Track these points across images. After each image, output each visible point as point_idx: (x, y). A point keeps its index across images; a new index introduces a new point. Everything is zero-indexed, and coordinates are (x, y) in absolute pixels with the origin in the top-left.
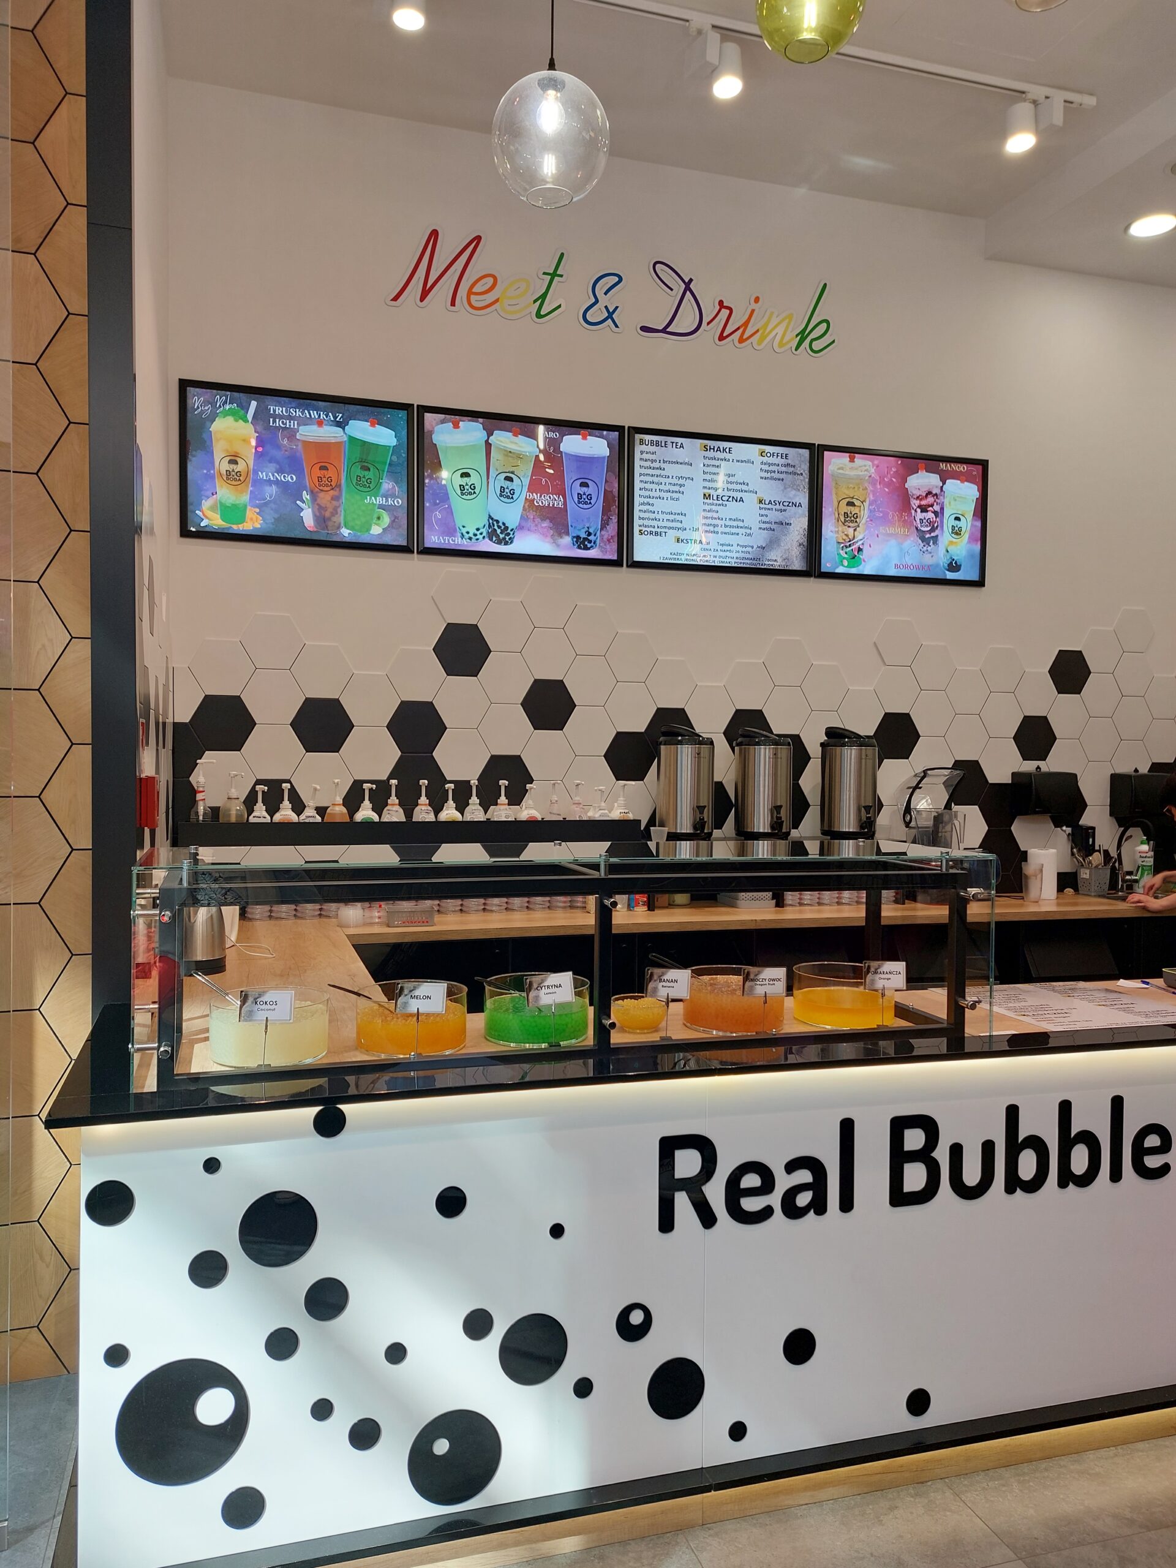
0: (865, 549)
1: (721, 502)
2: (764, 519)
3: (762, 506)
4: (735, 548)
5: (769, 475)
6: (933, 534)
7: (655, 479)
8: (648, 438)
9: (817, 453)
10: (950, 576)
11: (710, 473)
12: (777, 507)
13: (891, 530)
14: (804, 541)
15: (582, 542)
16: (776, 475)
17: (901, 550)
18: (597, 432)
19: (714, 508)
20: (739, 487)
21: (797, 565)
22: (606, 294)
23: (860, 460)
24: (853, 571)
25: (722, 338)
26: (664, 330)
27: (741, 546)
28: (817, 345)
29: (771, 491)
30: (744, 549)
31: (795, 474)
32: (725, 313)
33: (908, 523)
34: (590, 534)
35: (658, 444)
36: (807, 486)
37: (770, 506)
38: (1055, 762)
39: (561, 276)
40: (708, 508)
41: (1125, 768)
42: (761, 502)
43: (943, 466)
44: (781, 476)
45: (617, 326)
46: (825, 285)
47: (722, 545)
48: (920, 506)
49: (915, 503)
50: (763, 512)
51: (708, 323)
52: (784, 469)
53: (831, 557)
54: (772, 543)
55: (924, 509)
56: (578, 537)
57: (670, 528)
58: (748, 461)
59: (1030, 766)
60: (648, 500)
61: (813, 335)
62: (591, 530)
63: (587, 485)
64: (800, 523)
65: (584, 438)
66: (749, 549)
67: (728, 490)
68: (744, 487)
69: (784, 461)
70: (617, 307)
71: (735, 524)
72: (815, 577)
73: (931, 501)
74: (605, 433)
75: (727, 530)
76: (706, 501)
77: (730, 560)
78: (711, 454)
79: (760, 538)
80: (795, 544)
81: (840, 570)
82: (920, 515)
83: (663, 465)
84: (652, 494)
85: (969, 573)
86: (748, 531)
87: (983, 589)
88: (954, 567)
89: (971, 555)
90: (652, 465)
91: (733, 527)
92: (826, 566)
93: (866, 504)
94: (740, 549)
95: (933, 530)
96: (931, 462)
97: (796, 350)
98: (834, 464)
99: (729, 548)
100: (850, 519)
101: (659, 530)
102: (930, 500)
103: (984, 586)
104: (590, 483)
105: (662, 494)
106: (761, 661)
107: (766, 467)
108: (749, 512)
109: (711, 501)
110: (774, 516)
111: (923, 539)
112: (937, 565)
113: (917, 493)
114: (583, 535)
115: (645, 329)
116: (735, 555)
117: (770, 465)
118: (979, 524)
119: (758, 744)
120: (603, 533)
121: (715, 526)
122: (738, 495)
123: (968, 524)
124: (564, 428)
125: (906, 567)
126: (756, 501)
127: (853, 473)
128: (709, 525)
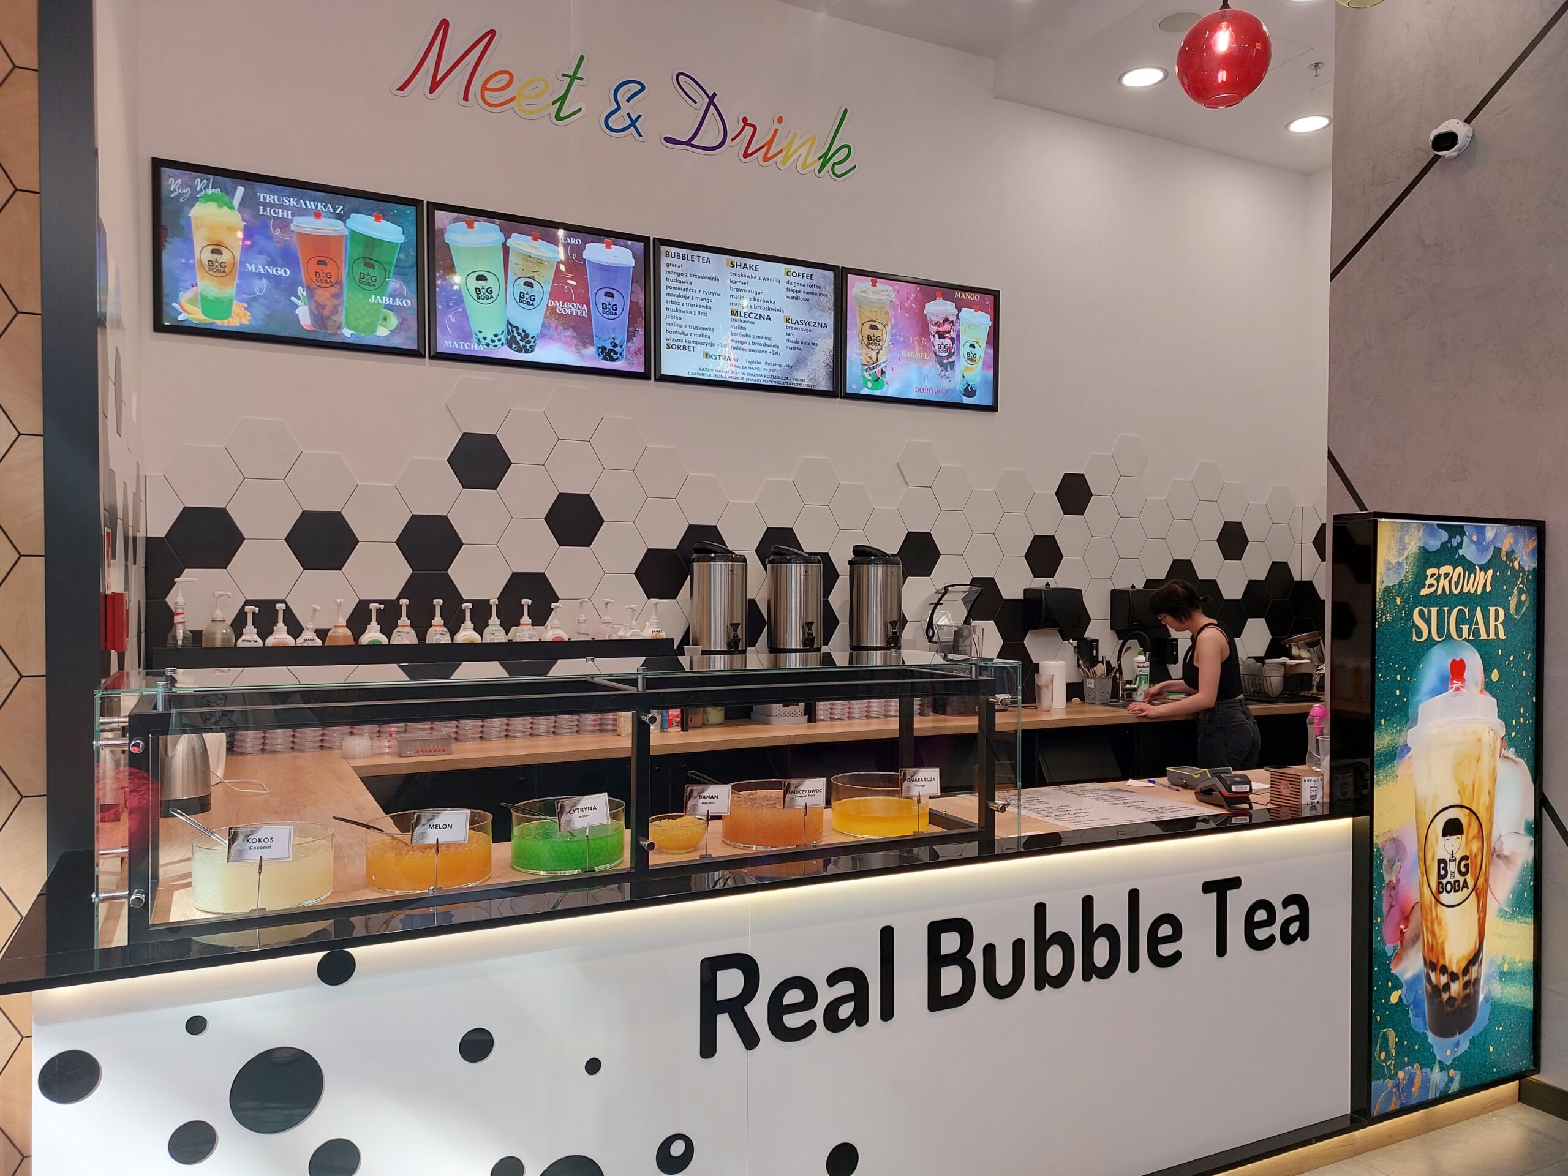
0: (888, 371)
1: (748, 319)
2: (792, 338)
3: (788, 325)
4: (763, 366)
5: (795, 295)
6: (950, 360)
7: (683, 293)
8: (674, 250)
9: (841, 275)
10: (967, 400)
11: (737, 290)
12: (804, 326)
13: (912, 355)
14: (830, 361)
15: (607, 354)
16: (802, 295)
17: (921, 374)
18: (621, 241)
19: (742, 324)
20: (766, 305)
21: (824, 385)
22: (628, 101)
23: (881, 285)
24: (877, 393)
25: (746, 155)
26: (688, 143)
27: (769, 364)
28: (839, 170)
29: (797, 310)
30: (772, 368)
31: (820, 295)
32: (749, 130)
33: (926, 348)
34: (615, 345)
35: (684, 257)
36: (832, 308)
37: (796, 326)
38: (1061, 580)
39: (582, 79)
40: (736, 324)
41: (1124, 585)
42: (787, 321)
43: (958, 294)
44: (807, 296)
45: (640, 135)
46: (846, 110)
47: (750, 362)
48: (937, 333)
49: (933, 329)
50: (790, 331)
51: (733, 139)
52: (809, 289)
53: (856, 379)
54: (799, 363)
55: (942, 335)
56: (604, 348)
57: (697, 343)
58: (775, 280)
59: (1039, 583)
60: (675, 313)
61: (835, 159)
62: (617, 342)
63: (613, 296)
64: (826, 344)
65: (608, 246)
66: (778, 368)
67: (756, 307)
68: (771, 306)
69: (809, 282)
70: (640, 116)
71: (763, 341)
72: (841, 398)
73: (947, 329)
74: (630, 242)
75: (755, 347)
76: (733, 317)
77: (758, 378)
78: (738, 270)
79: (787, 357)
80: (822, 365)
81: (865, 391)
82: (938, 341)
83: (690, 279)
84: (679, 307)
85: (982, 398)
86: (776, 350)
87: (997, 413)
88: (969, 392)
89: (986, 382)
90: (678, 278)
91: (761, 345)
92: (852, 387)
93: (888, 328)
94: (768, 367)
95: (950, 356)
96: (948, 290)
97: (819, 172)
98: (857, 287)
99: (757, 366)
100: (873, 342)
101: (687, 345)
102: (947, 326)
103: (997, 411)
104: (615, 293)
105: (689, 308)
106: (791, 480)
107: (792, 287)
108: (776, 330)
109: (739, 318)
110: (800, 335)
111: (941, 365)
112: (954, 390)
113: (935, 319)
114: (609, 346)
115: (668, 140)
116: (763, 373)
117: (796, 284)
118: (991, 351)
119: (789, 561)
120: (629, 344)
121: (742, 343)
122: (765, 313)
123: (982, 351)
124: (587, 236)
125: (926, 390)
126: (783, 320)
127: (875, 297)
128: (737, 342)
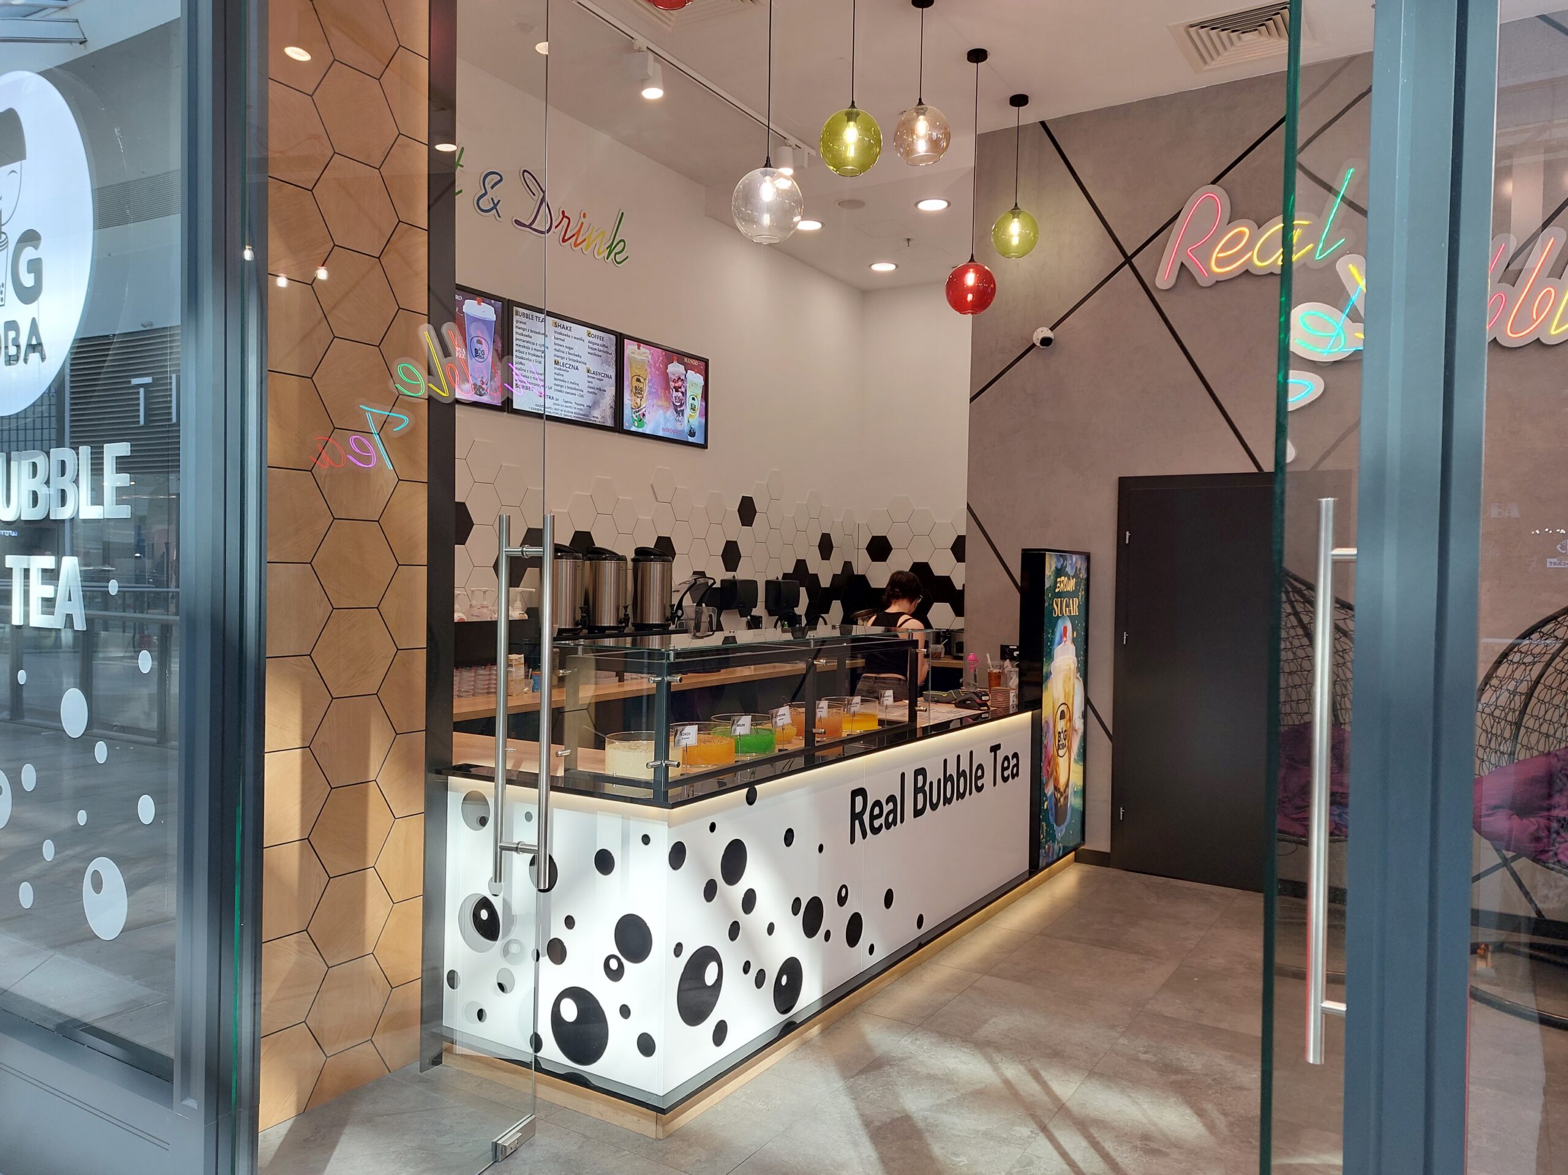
0: (647, 414)
1: (565, 368)
2: (591, 385)
3: (589, 375)
4: (574, 405)
5: (593, 352)
7: (526, 344)
8: (521, 310)
9: (620, 339)
10: (691, 439)
11: (559, 345)
12: (598, 377)
14: (613, 404)
15: (478, 390)
16: (597, 352)
18: (488, 300)
19: (561, 372)
20: (575, 358)
21: (609, 423)
22: (492, 188)
23: (644, 349)
25: (564, 241)
26: (529, 226)
27: (578, 404)
28: (619, 258)
29: (594, 364)
30: (579, 407)
31: (608, 353)
32: (565, 221)
34: (483, 383)
35: (527, 316)
36: (614, 363)
37: (593, 376)
38: (743, 573)
39: (462, 166)
40: (558, 372)
41: (772, 578)
42: (588, 372)
44: (600, 353)
45: (499, 217)
46: (623, 213)
47: (566, 402)
49: (672, 384)
50: (590, 380)
51: (556, 227)
52: (601, 348)
54: (595, 404)
56: (475, 385)
57: (535, 385)
58: (581, 339)
59: (729, 575)
60: (522, 360)
61: (616, 250)
62: (484, 380)
63: (481, 343)
64: (611, 391)
65: (479, 304)
66: (582, 407)
67: (570, 359)
68: (579, 359)
69: (600, 342)
70: (499, 201)
71: (573, 386)
74: (493, 301)
75: (569, 391)
76: (556, 366)
77: (570, 414)
78: (559, 330)
79: (587, 400)
80: (609, 407)
83: (531, 334)
84: (524, 356)
85: (698, 439)
86: (581, 393)
87: (706, 450)
88: (692, 434)
89: (700, 426)
90: (524, 333)
91: (571, 388)
93: (647, 381)
94: (577, 407)
97: (607, 259)
99: (570, 405)
100: (638, 392)
101: (529, 385)
103: (707, 448)
105: (530, 357)
106: (589, 494)
107: (591, 345)
108: (580, 377)
109: (559, 367)
110: (596, 383)
114: (479, 384)
115: (516, 221)
116: (573, 410)
117: (594, 344)
118: (704, 404)
120: (492, 383)
121: (562, 386)
122: (575, 364)
123: (698, 403)
124: (466, 293)
125: (668, 430)
126: (586, 371)
127: (640, 357)
128: (558, 386)
